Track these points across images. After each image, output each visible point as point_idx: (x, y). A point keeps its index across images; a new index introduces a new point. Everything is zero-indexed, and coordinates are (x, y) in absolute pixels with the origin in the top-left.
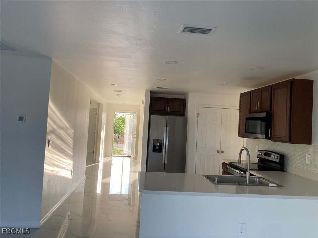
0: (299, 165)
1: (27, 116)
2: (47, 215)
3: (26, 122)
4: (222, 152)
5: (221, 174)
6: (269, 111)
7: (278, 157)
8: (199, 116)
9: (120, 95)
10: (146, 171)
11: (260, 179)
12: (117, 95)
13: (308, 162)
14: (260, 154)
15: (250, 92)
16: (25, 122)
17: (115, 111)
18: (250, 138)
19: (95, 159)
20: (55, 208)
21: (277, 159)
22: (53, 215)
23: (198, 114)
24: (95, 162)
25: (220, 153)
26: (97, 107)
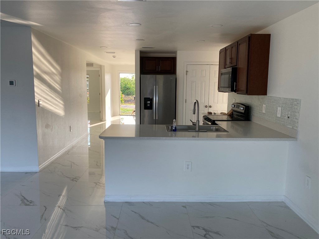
0: (259, 114)
1: (16, 80)
2: (45, 162)
3: (17, 86)
4: (210, 107)
5: (202, 125)
6: (235, 66)
7: (243, 108)
8: (187, 74)
9: (116, 56)
10: (140, 124)
11: (216, 127)
12: (113, 56)
13: (264, 112)
14: (233, 106)
15: (225, 48)
16: (15, 85)
17: (120, 72)
18: (225, 92)
19: (102, 118)
20: (54, 157)
21: (243, 110)
22: (52, 163)
23: (187, 71)
24: (102, 121)
25: (208, 108)
26: (99, 69)
